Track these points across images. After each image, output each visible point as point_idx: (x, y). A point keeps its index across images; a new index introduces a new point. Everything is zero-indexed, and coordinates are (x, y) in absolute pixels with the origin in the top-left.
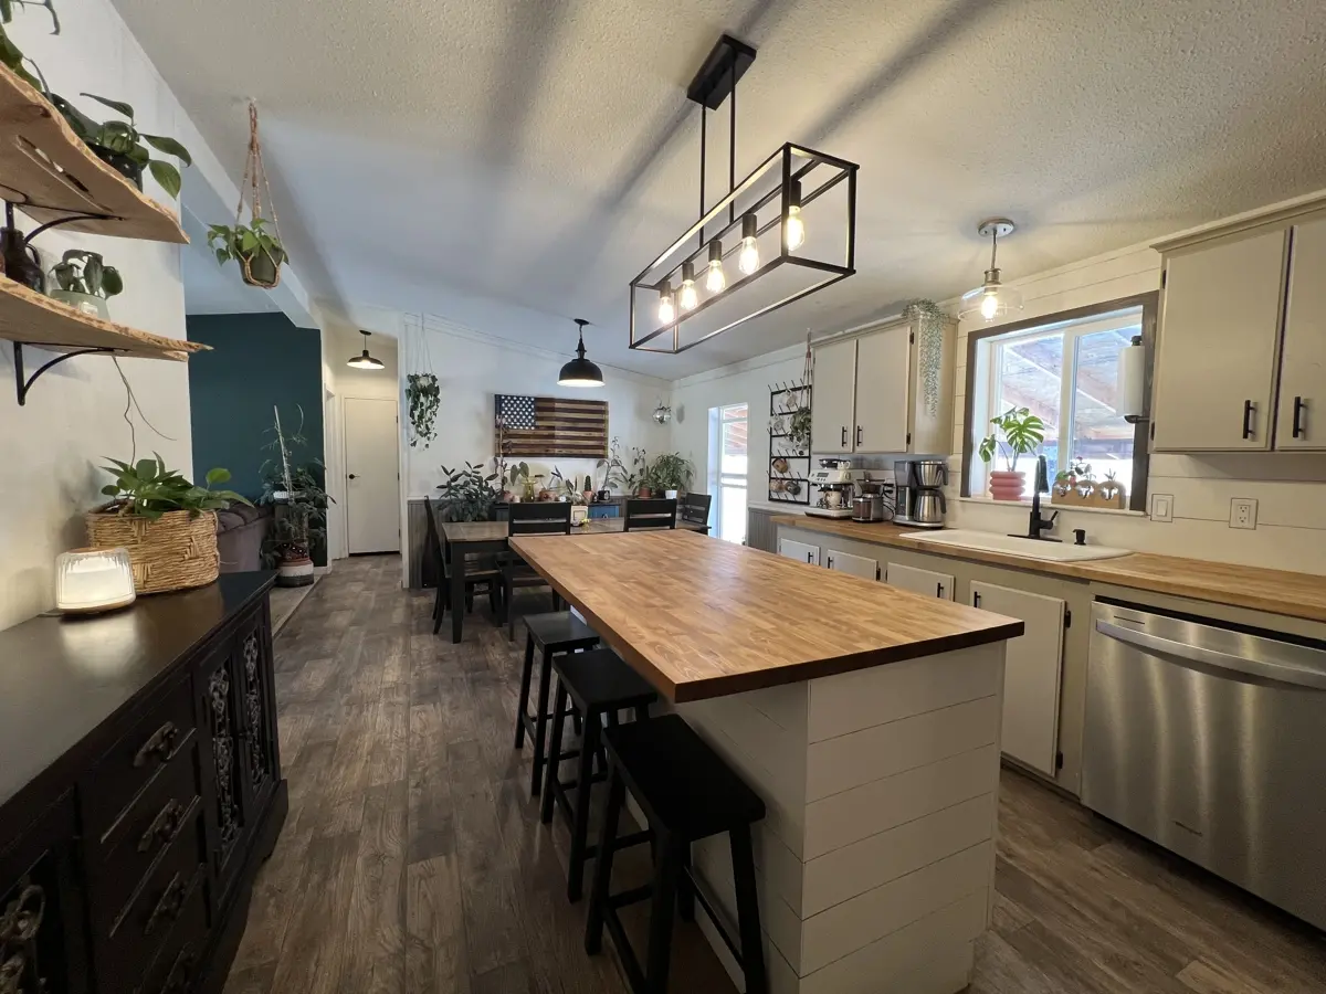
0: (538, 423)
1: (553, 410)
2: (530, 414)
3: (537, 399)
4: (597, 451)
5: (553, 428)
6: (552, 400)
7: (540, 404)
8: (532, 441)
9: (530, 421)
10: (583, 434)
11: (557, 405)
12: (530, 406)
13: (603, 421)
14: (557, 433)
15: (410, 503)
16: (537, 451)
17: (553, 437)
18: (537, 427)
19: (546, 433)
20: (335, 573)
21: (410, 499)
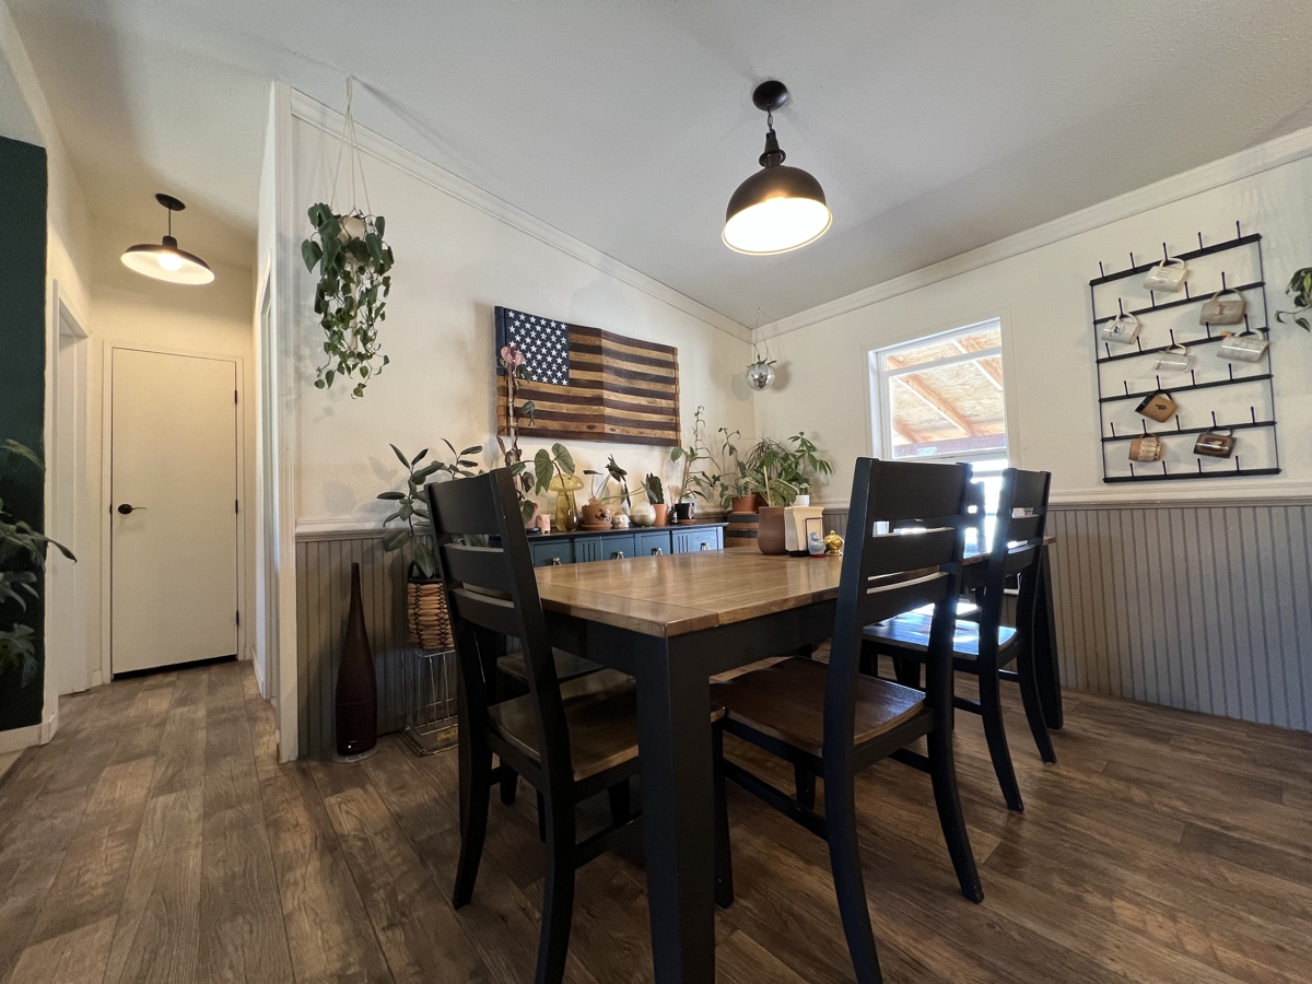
0: (574, 374)
1: (598, 350)
2: (559, 355)
3: (573, 329)
4: (664, 435)
5: (599, 385)
6: (597, 333)
7: (575, 337)
8: (565, 408)
9: (559, 368)
10: (643, 401)
11: (606, 343)
12: (559, 340)
13: (674, 381)
14: (607, 395)
15: (303, 541)
16: (572, 426)
17: (599, 401)
18: (573, 383)
19: (588, 393)
20: (66, 740)
21: (303, 529)
